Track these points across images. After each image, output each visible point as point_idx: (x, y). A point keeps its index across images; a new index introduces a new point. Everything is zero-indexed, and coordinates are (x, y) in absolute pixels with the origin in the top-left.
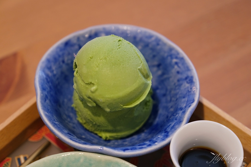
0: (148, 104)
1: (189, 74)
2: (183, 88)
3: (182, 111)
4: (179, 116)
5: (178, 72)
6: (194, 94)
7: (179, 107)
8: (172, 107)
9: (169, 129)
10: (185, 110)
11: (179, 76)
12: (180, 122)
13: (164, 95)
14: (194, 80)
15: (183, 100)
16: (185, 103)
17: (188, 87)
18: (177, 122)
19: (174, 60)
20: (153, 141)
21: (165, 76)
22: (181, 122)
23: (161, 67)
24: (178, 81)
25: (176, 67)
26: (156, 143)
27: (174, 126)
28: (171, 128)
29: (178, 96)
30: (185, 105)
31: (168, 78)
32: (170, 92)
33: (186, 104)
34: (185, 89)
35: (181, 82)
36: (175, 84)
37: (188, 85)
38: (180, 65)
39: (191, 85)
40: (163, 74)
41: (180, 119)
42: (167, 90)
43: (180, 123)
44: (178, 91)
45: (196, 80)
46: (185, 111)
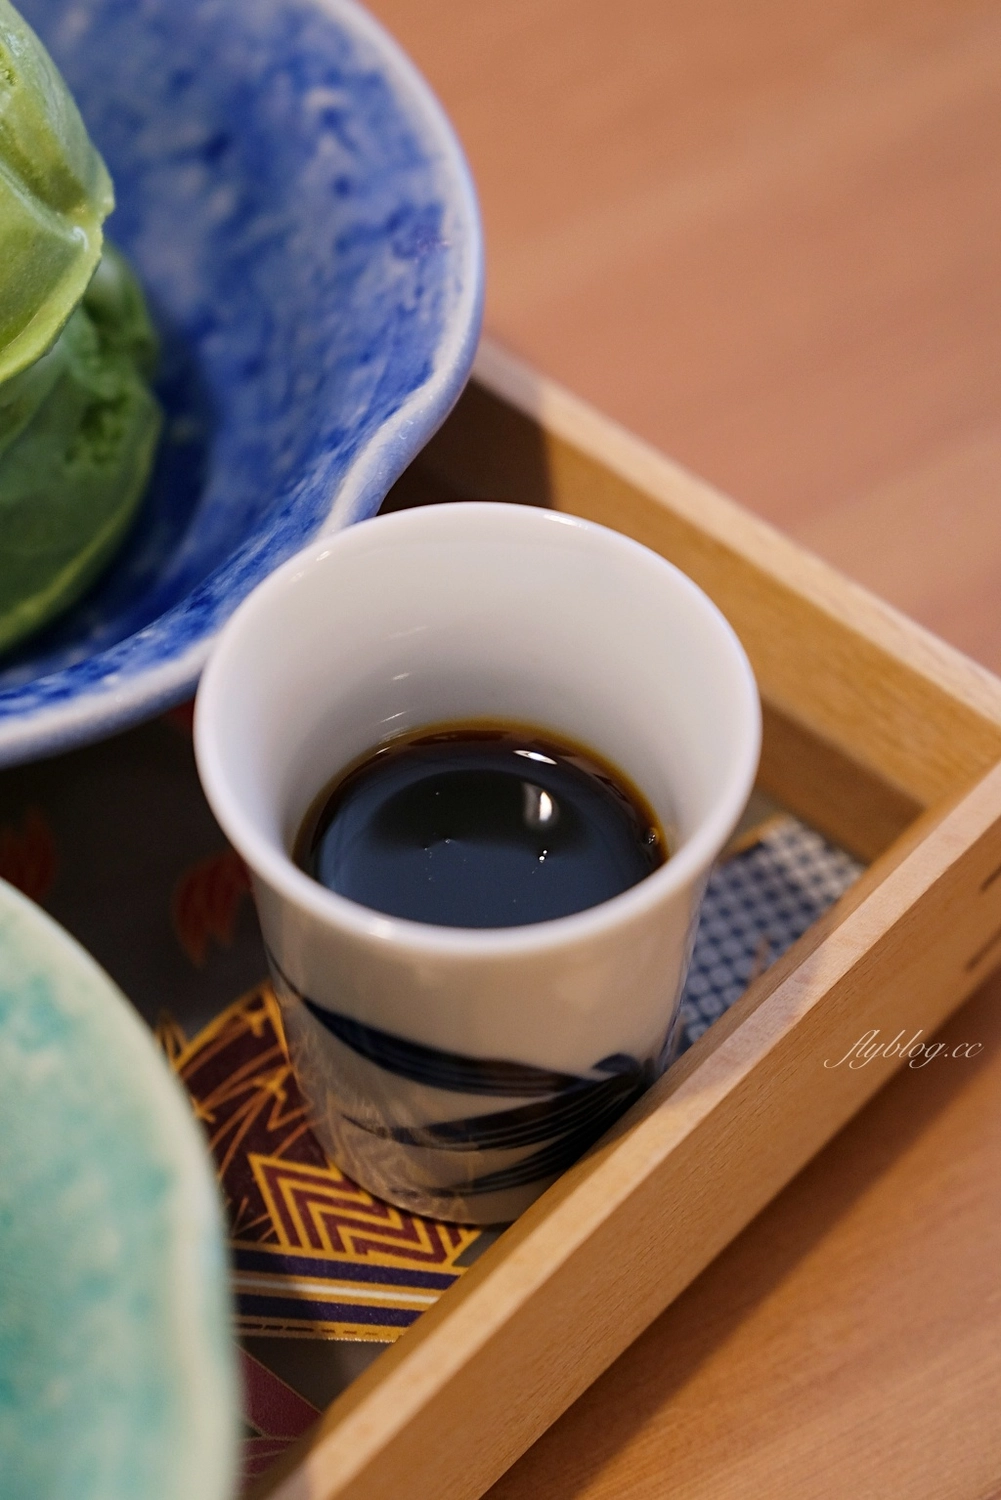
0: (109, 421)
1: (416, 188)
2: (363, 295)
3: (335, 453)
4: (307, 490)
5: (342, 187)
6: (436, 329)
7: (327, 429)
8: (287, 443)
9: (228, 582)
10: (355, 444)
11: (350, 213)
12: (308, 524)
13: (253, 368)
14: (447, 228)
15: (359, 375)
16: (369, 395)
17: (399, 286)
18: (285, 530)
19: (320, 98)
20: (95, 667)
21: (262, 226)
22: (313, 529)
23: (231, 160)
24: (342, 245)
25: (328, 146)
26: (111, 680)
27: (262, 555)
28: (243, 570)
29: (330, 359)
30: (362, 410)
31: (276, 242)
32: (291, 335)
33: (373, 401)
34: (380, 298)
35: (356, 254)
36: (318, 275)
37: (397, 269)
38: (356, 129)
39: (423, 263)
40: (247, 210)
41: (309, 508)
42: (268, 328)
43: (305, 530)
44: (332, 320)
45: (458, 225)
46: (355, 450)
